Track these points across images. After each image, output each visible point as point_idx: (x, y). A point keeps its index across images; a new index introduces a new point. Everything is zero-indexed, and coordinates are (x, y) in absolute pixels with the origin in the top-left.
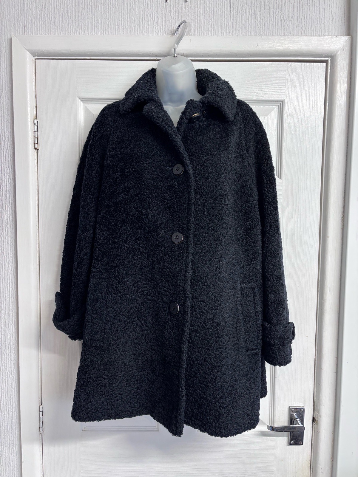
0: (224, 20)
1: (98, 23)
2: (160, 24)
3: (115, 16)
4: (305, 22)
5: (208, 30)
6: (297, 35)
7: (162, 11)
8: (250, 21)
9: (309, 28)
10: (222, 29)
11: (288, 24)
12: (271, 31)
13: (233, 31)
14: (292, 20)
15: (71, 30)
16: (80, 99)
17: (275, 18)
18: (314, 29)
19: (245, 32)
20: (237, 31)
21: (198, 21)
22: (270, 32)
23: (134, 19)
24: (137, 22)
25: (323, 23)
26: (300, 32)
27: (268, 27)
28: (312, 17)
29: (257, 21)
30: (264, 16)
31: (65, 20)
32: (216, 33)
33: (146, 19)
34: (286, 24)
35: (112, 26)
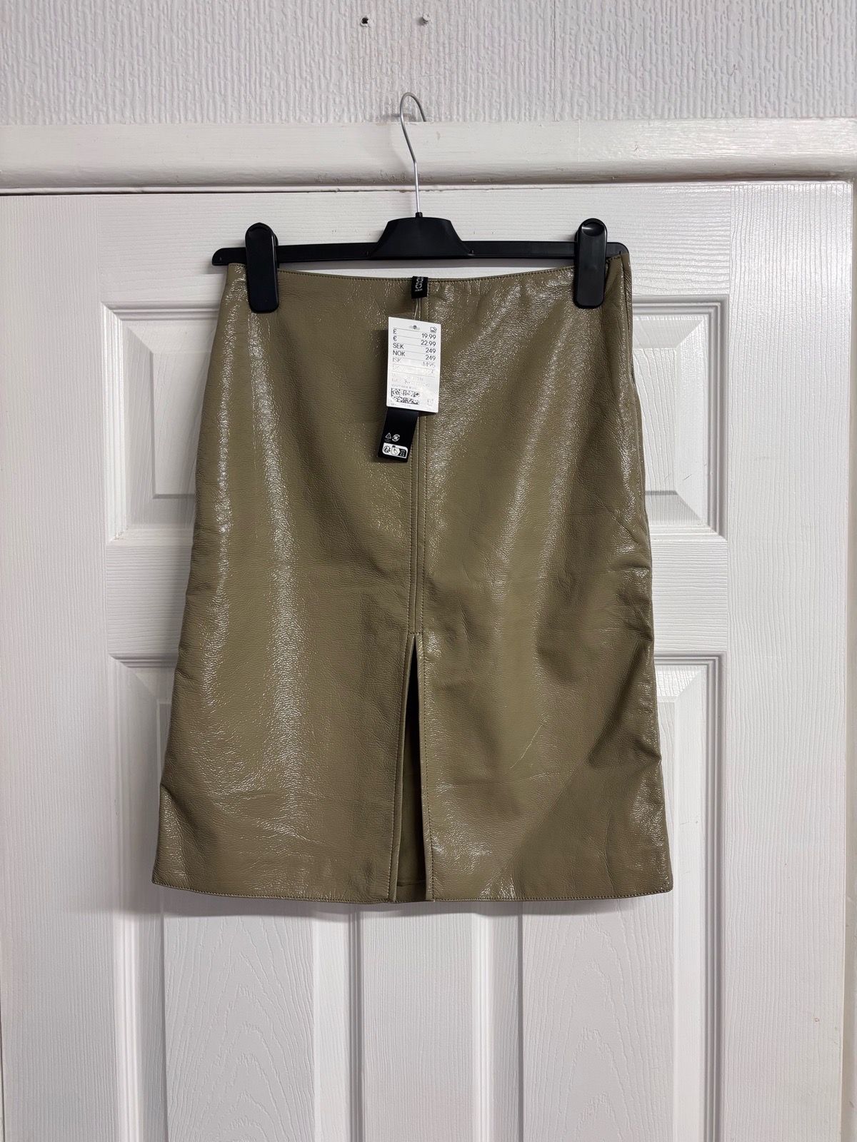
0: (535, 75)
1: (162, 89)
2: (347, 88)
3: (213, 68)
4: (777, 77)
5: (491, 104)
6: (752, 115)
7: (352, 50)
8: (613, 77)
9: (789, 96)
10: (531, 102)
11: (725, 82)
12: (675, 105)
13: (563, 108)
14: (737, 72)
15: (84, 109)
16: (110, 308)
17: (686, 68)
18: (801, 98)
19: (599, 109)
20: (576, 107)
21: (460, 80)
22: (673, 108)
23: (271, 74)
24: (279, 84)
25: (828, 80)
26: (760, 108)
27: (667, 94)
28: (794, 63)
29: (633, 77)
30: (654, 62)
31: (65, 80)
32: (512, 112)
33: (304, 75)
34: (720, 85)
35: (206, 95)
